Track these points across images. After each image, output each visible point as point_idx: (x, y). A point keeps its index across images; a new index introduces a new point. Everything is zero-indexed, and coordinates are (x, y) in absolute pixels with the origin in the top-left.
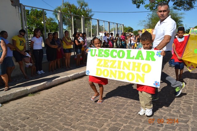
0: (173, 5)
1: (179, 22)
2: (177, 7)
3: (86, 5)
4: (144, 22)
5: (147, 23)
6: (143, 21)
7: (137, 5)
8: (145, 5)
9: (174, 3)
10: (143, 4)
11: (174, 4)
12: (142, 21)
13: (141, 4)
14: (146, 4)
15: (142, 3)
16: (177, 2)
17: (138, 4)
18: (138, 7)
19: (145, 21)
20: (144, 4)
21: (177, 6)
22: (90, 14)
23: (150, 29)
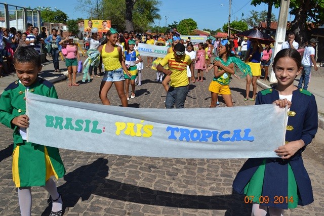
1: (153, 10)
4: (88, 4)
5: (94, 6)
6: (86, 3)
12: (84, 2)
19: (90, 2)
23: (99, 21)
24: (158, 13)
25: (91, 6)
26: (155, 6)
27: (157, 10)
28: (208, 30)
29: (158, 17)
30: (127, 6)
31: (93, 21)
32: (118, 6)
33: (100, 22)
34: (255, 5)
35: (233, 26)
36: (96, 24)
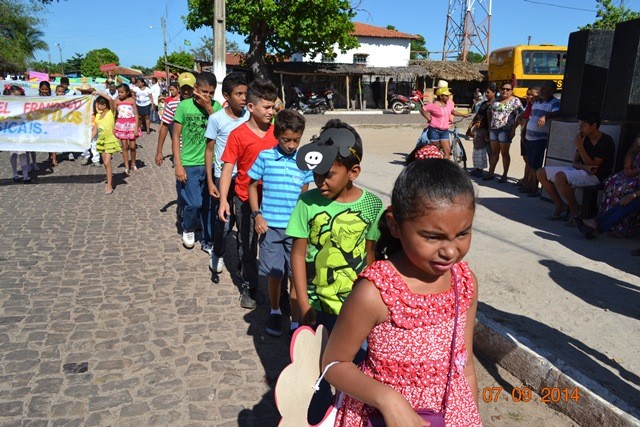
24: (41, 38)
26: (33, 27)
27: (40, 33)
28: (139, 68)
29: (42, 45)
34: (194, 29)
35: (172, 60)
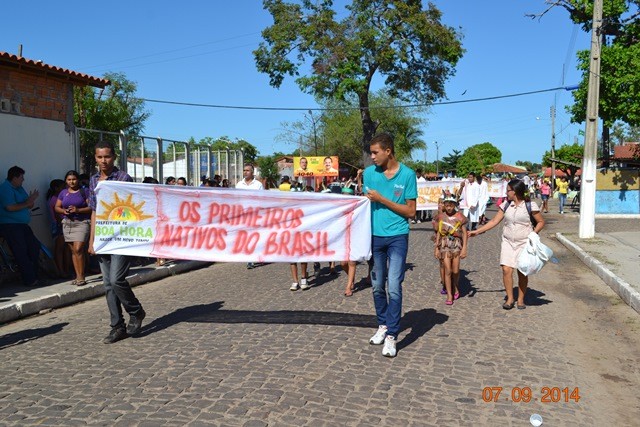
0: (386, 83)
1: (410, 134)
2: (399, 91)
3: (130, 89)
4: (298, 129)
5: (307, 131)
6: (295, 126)
7: (272, 75)
8: (298, 77)
9: (386, 77)
10: (291, 74)
11: (390, 80)
12: (290, 125)
13: (286, 75)
14: (301, 76)
15: (288, 72)
16: (396, 76)
17: (276, 73)
18: (277, 82)
19: (300, 125)
20: (297, 73)
21: (399, 86)
22: (137, 113)
23: (318, 159)
24: (420, 138)
25: (303, 132)
26: (414, 127)
27: (419, 132)
29: (420, 145)
30: (365, 129)
31: (308, 159)
32: (348, 129)
33: (320, 159)
34: (580, 122)
35: (561, 155)
36: (313, 163)
